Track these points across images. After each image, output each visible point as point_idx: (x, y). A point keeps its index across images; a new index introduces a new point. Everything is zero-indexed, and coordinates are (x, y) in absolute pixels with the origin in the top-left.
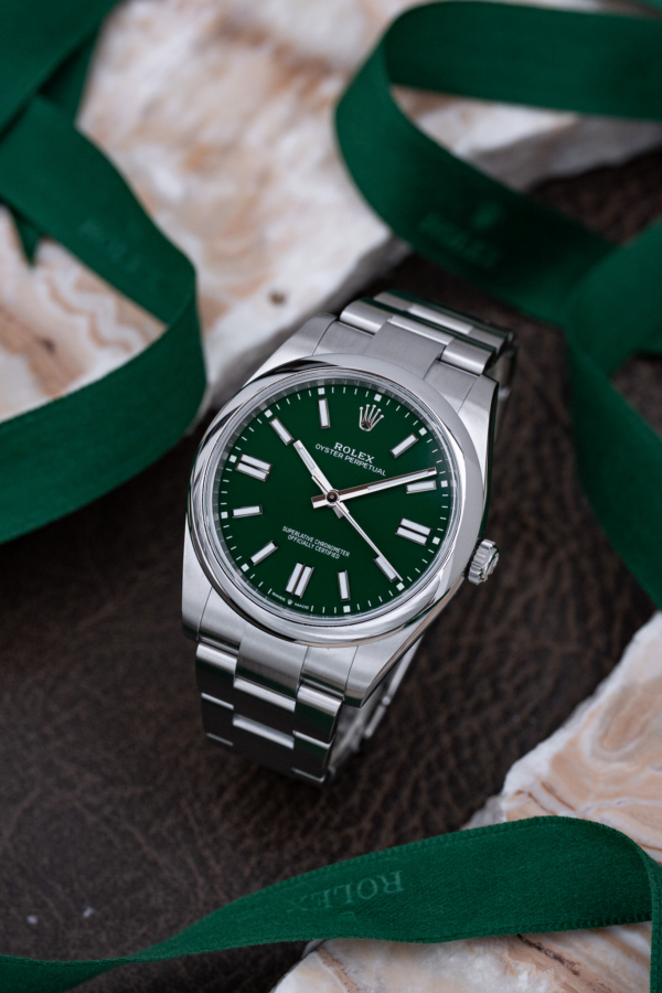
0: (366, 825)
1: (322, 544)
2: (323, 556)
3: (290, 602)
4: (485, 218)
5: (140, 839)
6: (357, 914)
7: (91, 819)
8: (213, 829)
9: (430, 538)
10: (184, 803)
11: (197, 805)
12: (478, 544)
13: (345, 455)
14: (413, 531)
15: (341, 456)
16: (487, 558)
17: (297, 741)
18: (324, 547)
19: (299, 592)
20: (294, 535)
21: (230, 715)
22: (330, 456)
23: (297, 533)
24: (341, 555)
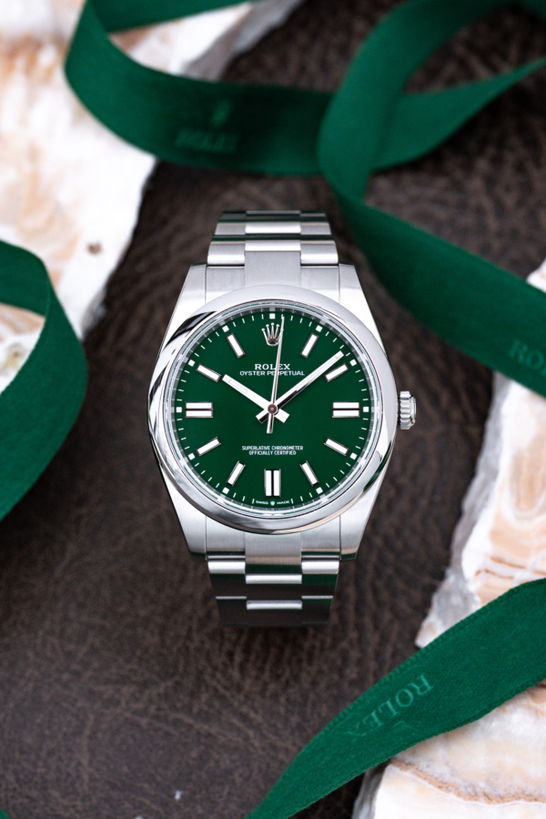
0: (353, 635)
1: (278, 448)
2: (283, 456)
3: (273, 503)
4: (220, 115)
5: (190, 721)
6: (406, 721)
7: (144, 722)
8: (239, 689)
9: (360, 409)
10: (207, 678)
11: (219, 675)
12: (399, 398)
13: (266, 371)
14: (345, 410)
15: (263, 373)
16: (410, 408)
17: (305, 602)
18: (281, 450)
19: (277, 493)
20: (253, 450)
21: (243, 603)
22: (255, 377)
23: (255, 448)
24: (297, 451)
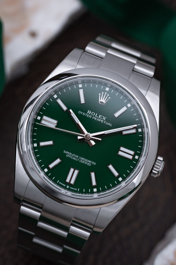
1: (83, 159)
2: (83, 164)
3: (68, 187)
9: (134, 156)
12: (156, 159)
13: (92, 116)
14: (126, 153)
15: (90, 117)
16: (160, 166)
17: (64, 249)
18: (83, 160)
19: (72, 182)
20: (69, 154)
21: (32, 237)
22: (85, 117)
23: (71, 154)
24: (92, 164)
